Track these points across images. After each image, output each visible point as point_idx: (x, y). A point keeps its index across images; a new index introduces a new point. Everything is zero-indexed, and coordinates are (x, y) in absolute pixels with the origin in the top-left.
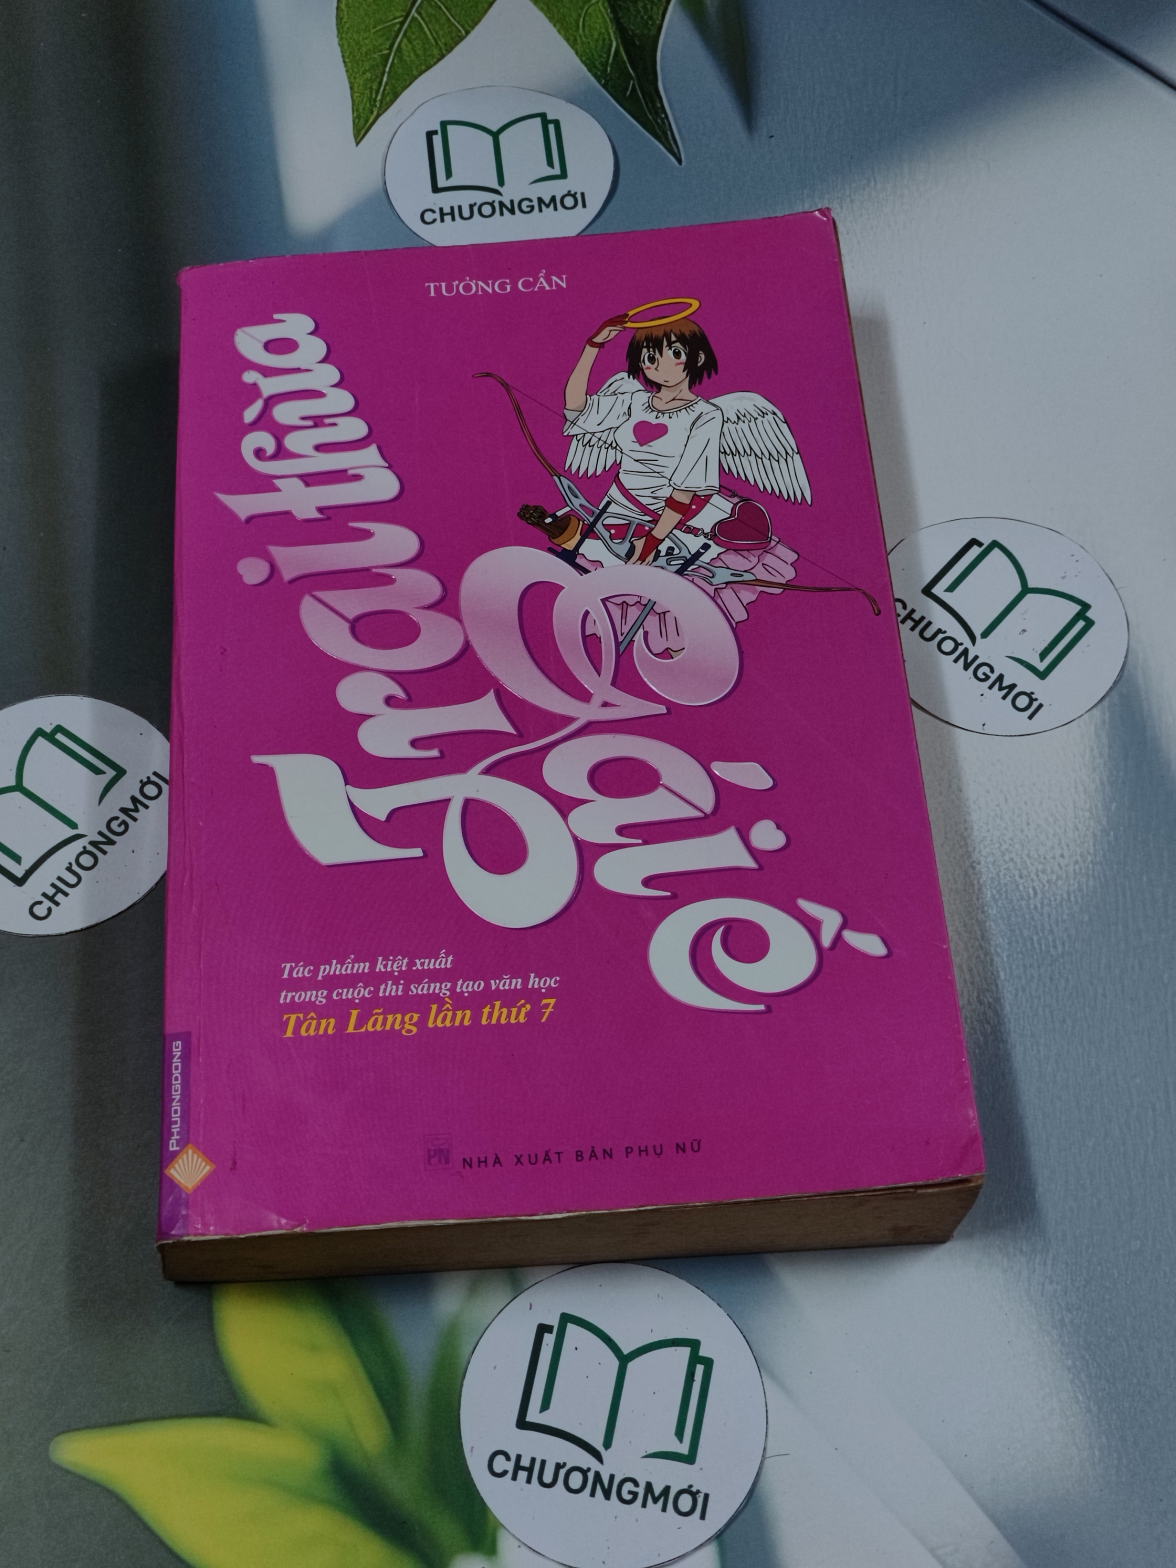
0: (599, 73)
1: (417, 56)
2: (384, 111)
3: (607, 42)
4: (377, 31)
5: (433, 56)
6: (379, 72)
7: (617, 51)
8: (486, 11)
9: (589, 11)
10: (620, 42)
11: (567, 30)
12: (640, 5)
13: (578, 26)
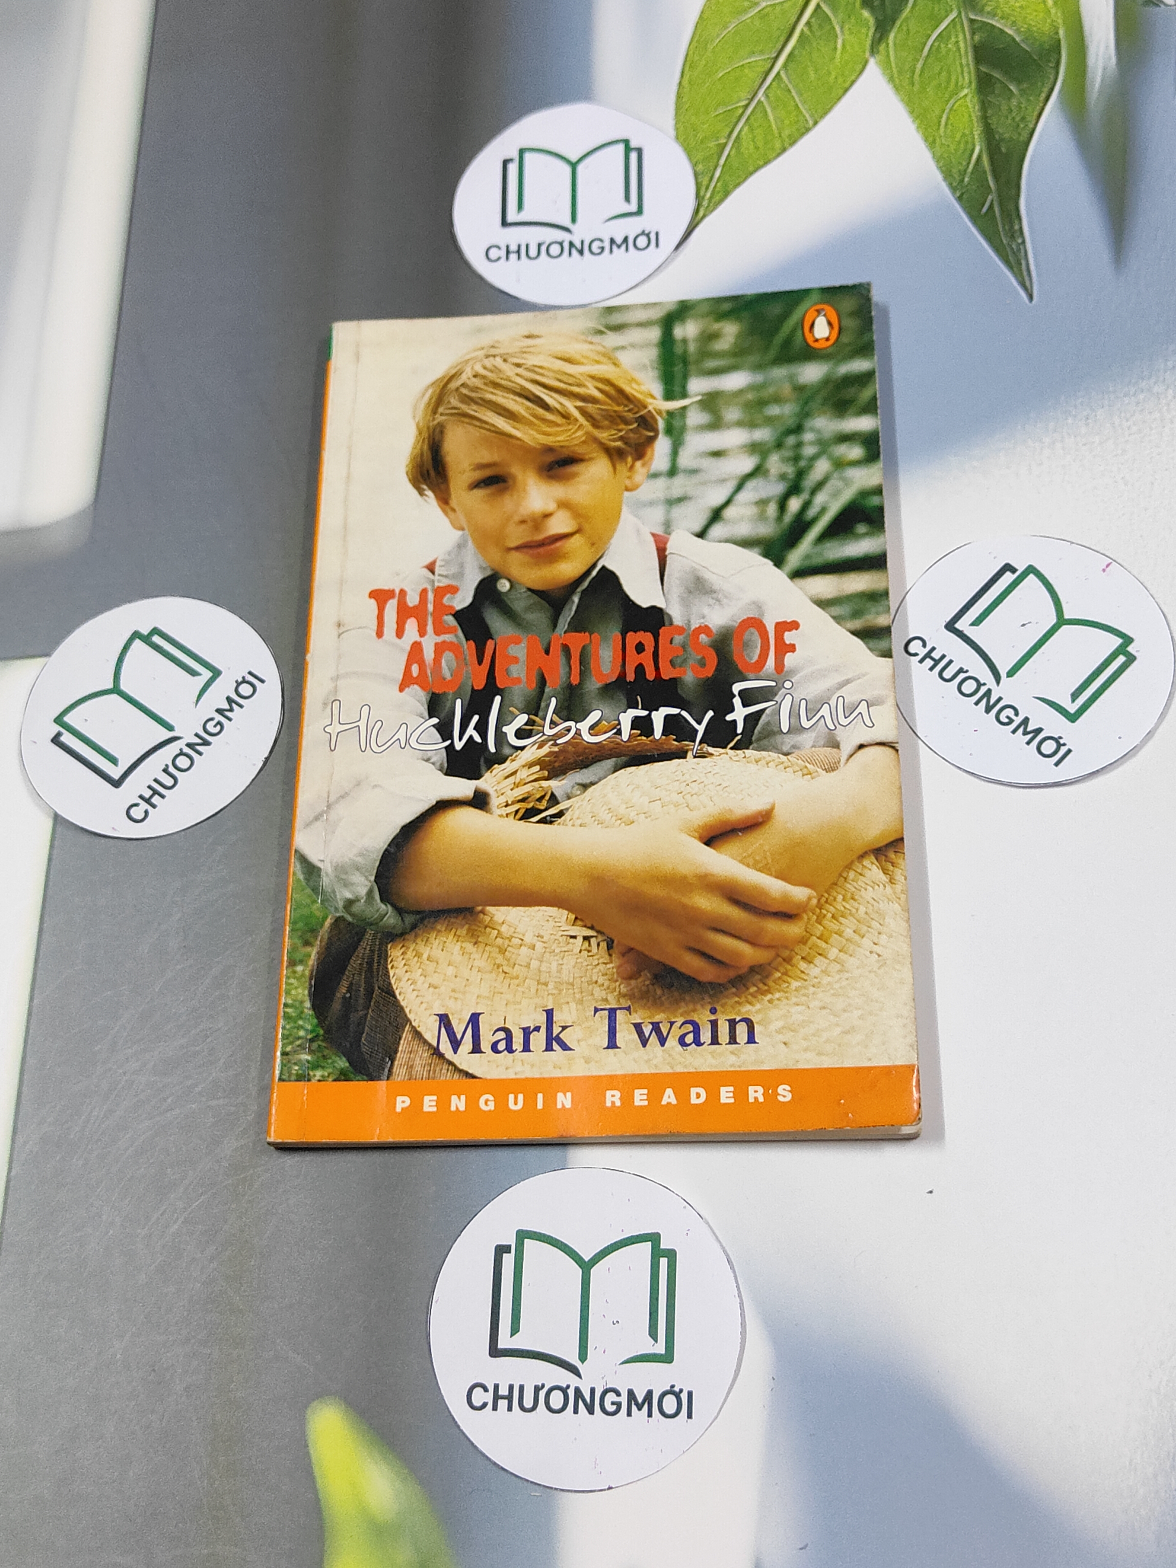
0: (955, 184)
1: (757, 148)
2: (712, 211)
3: (970, 146)
4: (717, 115)
5: (773, 149)
6: (712, 165)
7: (979, 157)
8: (839, 99)
9: (955, 108)
10: (984, 148)
11: (926, 129)
12: (1014, 102)
13: (939, 125)
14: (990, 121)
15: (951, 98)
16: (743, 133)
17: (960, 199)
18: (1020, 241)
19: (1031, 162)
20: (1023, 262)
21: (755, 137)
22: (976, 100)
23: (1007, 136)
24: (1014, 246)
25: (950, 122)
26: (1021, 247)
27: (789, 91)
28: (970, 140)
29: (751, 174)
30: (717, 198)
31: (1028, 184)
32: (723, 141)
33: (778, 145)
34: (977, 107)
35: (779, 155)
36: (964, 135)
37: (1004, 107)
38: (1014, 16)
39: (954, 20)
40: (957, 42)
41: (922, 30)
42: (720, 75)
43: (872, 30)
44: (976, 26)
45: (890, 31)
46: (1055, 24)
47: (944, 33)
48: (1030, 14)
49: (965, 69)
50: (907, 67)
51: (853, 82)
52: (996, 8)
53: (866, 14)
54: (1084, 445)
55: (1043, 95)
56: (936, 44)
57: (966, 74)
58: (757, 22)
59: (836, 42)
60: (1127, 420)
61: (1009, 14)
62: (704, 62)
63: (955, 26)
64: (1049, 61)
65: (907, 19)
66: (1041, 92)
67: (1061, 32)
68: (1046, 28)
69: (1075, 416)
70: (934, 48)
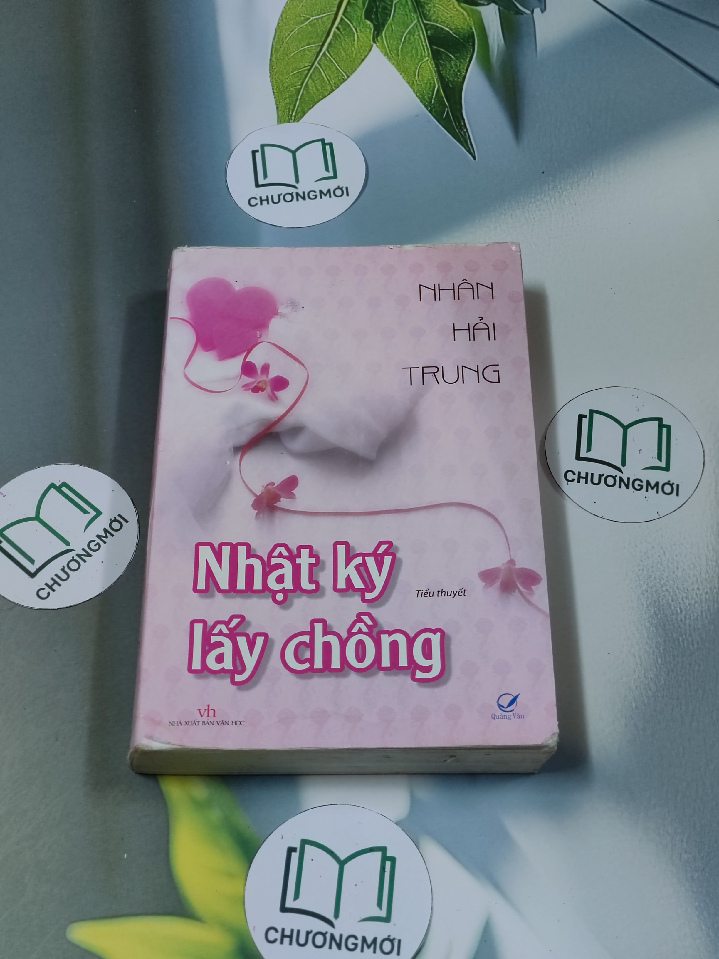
0: (427, 104)
1: (318, 90)
3: (432, 85)
4: (294, 74)
5: (326, 90)
6: (294, 99)
7: (438, 90)
8: (360, 64)
9: (422, 66)
10: (440, 85)
11: (408, 77)
12: (453, 63)
13: (415, 75)
14: (441, 72)
15: (419, 62)
16: (309, 82)
17: (430, 111)
18: (465, 130)
19: (465, 91)
20: (468, 140)
21: (316, 84)
22: (432, 62)
23: (451, 79)
24: (462, 133)
25: (420, 73)
26: (467, 133)
27: (332, 61)
28: (432, 81)
29: (316, 103)
30: (299, 115)
31: (465, 102)
32: (299, 87)
33: (329, 88)
34: (434, 66)
35: (330, 93)
36: (428, 80)
37: (448, 65)
38: (447, 21)
39: (416, 23)
40: (419, 34)
41: (399, 29)
42: (292, 55)
43: (373, 29)
44: (428, 26)
45: (383, 30)
46: (470, 24)
47: (411, 30)
48: (456, 20)
49: (425, 48)
50: (394, 47)
51: (366, 56)
52: (438, 17)
53: (368, 22)
54: (511, 228)
55: (468, 58)
56: (408, 36)
57: (426, 50)
58: (309, 28)
59: (354, 36)
60: (532, 215)
61: (445, 20)
62: (282, 49)
63: (417, 26)
64: (469, 42)
65: (391, 24)
66: (467, 57)
67: (473, 28)
68: (465, 27)
69: (505, 215)
70: (407, 38)
